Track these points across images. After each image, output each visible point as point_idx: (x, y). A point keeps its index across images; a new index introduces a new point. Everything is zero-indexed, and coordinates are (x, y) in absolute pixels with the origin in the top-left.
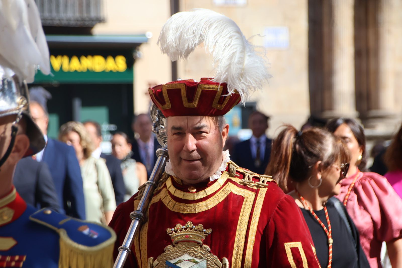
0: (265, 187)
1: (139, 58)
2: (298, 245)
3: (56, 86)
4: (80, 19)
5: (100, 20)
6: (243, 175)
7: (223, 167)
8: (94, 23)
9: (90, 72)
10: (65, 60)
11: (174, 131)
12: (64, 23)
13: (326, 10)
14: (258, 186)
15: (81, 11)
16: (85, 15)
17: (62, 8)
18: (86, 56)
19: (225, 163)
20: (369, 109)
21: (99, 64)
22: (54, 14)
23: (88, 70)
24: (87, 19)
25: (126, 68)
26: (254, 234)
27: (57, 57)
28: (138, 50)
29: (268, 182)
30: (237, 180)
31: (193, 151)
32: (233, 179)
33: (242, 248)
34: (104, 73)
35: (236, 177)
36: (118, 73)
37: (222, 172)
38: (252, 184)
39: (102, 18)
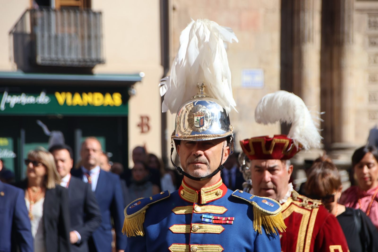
0: (317, 208)
1: (134, 95)
2: (339, 247)
3: (61, 118)
4: (82, 60)
5: (100, 62)
6: (301, 200)
7: (288, 194)
8: (94, 63)
9: (90, 106)
10: (69, 96)
11: (256, 169)
12: (69, 63)
13: (296, 55)
14: (312, 208)
15: (83, 54)
16: (87, 57)
17: (66, 50)
18: (87, 93)
19: (290, 191)
20: (333, 141)
21: (98, 99)
22: (60, 56)
23: (88, 104)
24: (88, 60)
25: (122, 103)
26: (310, 238)
27: (62, 94)
28: (133, 88)
29: (318, 205)
30: (298, 203)
31: (269, 182)
32: (295, 202)
33: (302, 248)
34: (102, 107)
35: (296, 201)
36: (115, 107)
37: (288, 198)
38: (308, 206)
39: (101, 60)
